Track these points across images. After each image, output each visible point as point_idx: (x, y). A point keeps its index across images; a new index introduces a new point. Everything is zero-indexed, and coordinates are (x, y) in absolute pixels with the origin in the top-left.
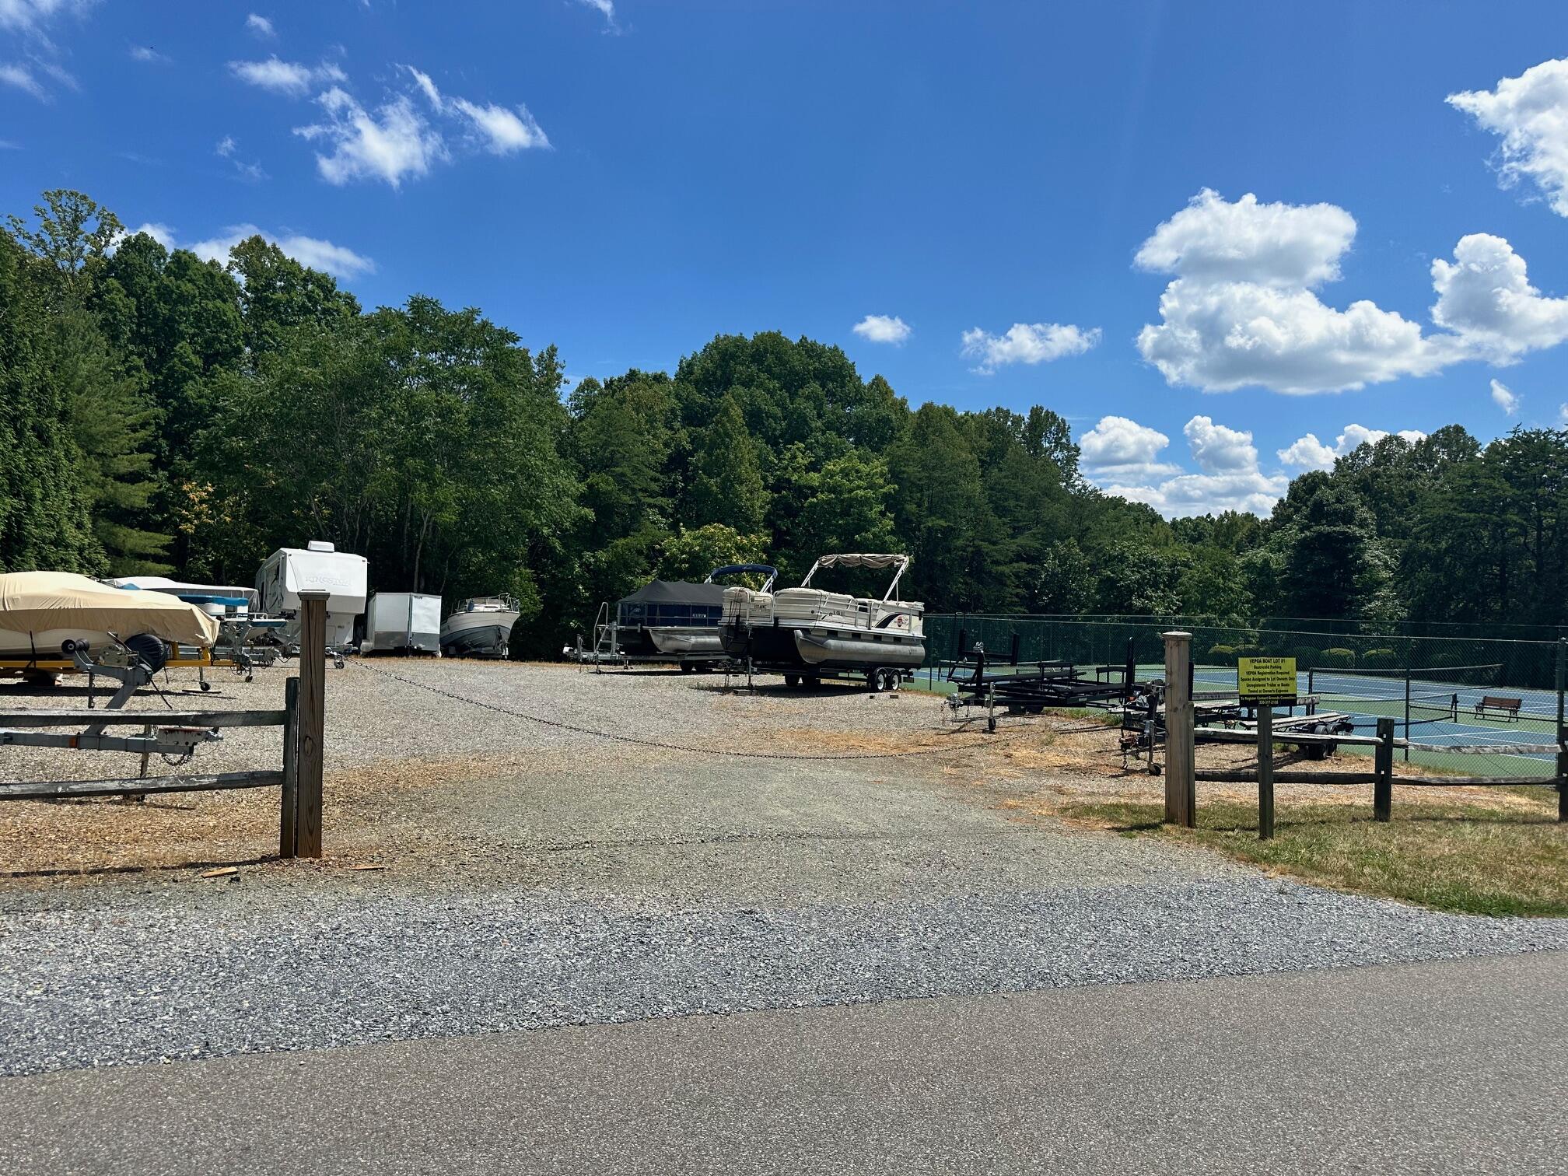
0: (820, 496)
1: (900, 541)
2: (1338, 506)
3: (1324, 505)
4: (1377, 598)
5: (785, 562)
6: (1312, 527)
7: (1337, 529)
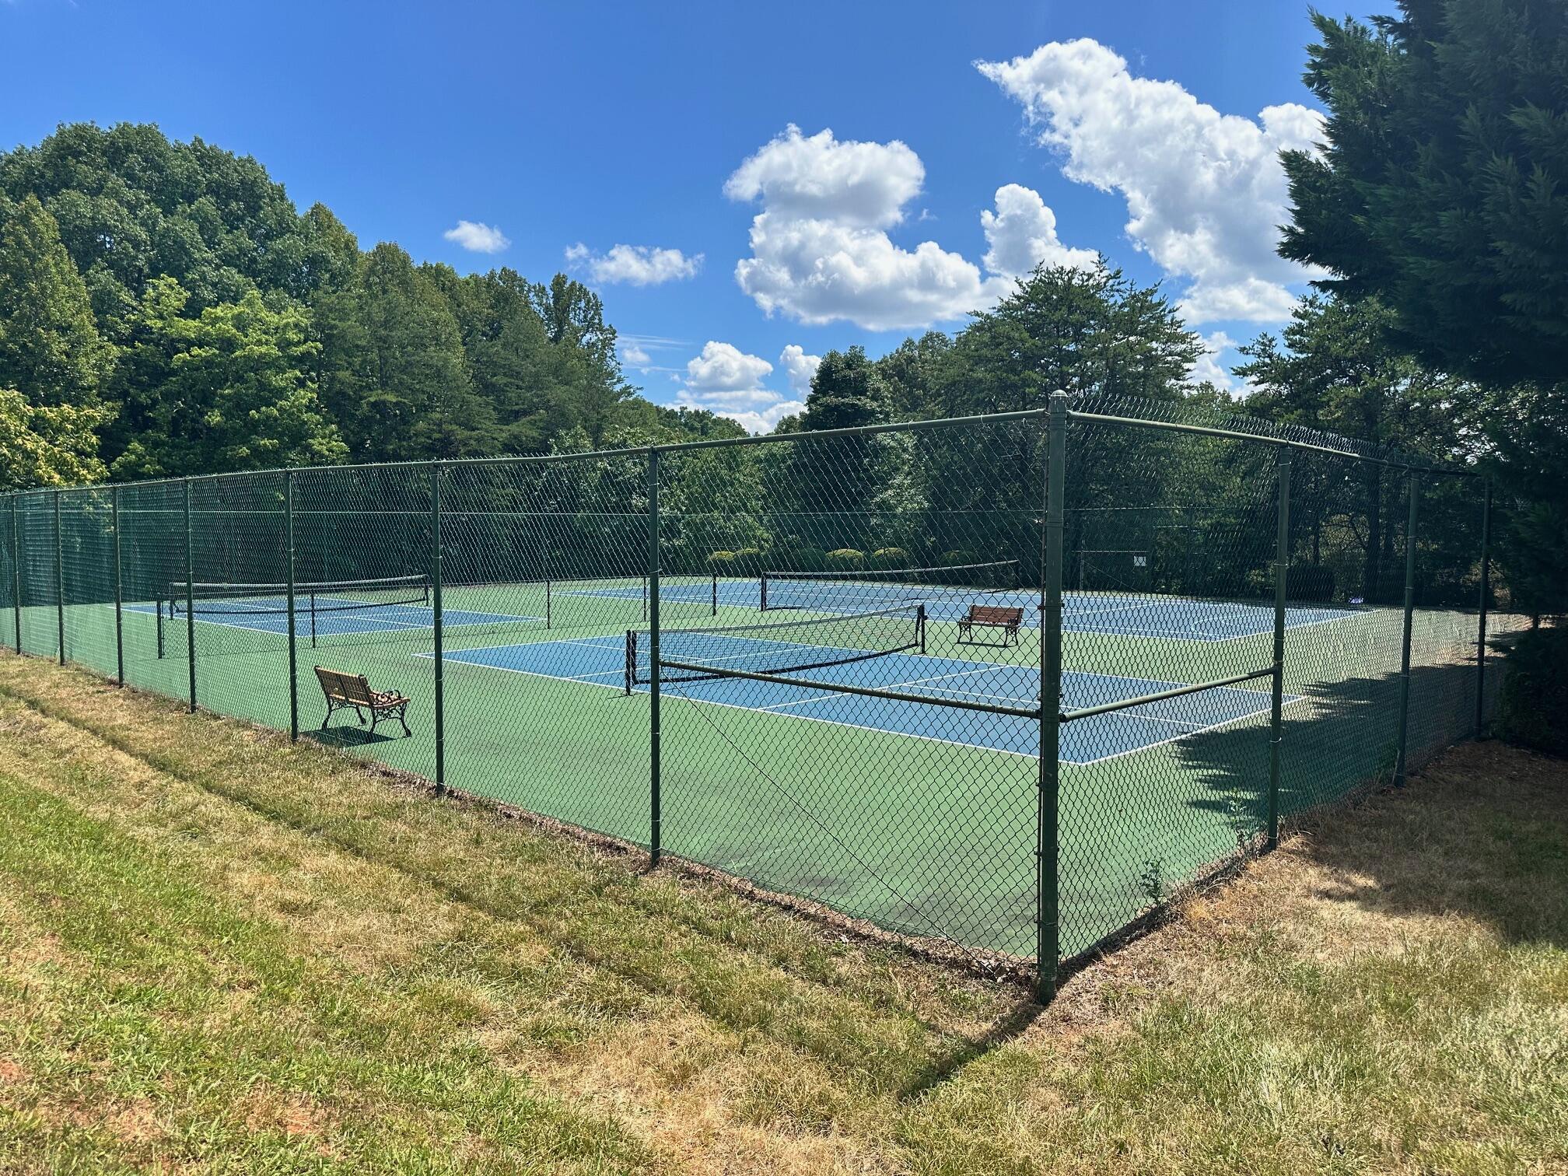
0: (195, 351)
1: (327, 422)
2: (847, 372)
3: (834, 372)
4: (891, 487)
5: (140, 448)
6: (818, 398)
7: (846, 400)
